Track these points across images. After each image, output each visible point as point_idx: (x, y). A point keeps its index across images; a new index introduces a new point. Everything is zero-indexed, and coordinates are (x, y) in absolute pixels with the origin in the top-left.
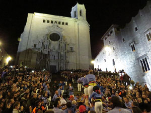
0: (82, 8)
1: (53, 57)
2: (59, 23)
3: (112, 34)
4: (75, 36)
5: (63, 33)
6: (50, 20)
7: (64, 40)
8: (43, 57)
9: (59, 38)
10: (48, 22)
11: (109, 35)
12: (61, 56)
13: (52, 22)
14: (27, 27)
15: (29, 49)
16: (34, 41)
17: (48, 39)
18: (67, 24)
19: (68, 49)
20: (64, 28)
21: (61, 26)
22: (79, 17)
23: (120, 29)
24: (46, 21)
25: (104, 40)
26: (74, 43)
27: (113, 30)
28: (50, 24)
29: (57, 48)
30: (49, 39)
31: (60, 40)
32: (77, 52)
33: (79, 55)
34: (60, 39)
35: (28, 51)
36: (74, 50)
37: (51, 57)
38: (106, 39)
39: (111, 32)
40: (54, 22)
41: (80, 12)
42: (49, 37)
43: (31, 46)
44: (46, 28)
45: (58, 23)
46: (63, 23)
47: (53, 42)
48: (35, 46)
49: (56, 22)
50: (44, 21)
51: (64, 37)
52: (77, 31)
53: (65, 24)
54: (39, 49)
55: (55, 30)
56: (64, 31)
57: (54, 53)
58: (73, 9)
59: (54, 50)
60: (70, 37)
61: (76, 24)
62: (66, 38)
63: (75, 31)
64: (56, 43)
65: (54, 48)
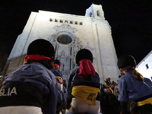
0: (99, 9)
1: (62, 66)
2: (71, 23)
4: (94, 39)
6: (59, 19)
7: (78, 43)
10: (56, 21)
13: (61, 21)
17: (54, 41)
18: (81, 24)
20: (78, 29)
24: (54, 20)
26: (93, 47)
30: (57, 41)
31: (72, 43)
32: (99, 59)
33: (102, 64)
34: (73, 41)
40: (64, 22)
42: (56, 39)
45: (69, 22)
47: (61, 45)
50: (51, 20)
51: (78, 39)
52: (95, 33)
53: (78, 23)
55: (65, 31)
56: (77, 32)
57: (63, 61)
58: (88, 11)
59: (63, 56)
60: (86, 40)
61: (94, 24)
62: (80, 40)
63: (93, 33)
64: (67, 46)
65: (63, 53)
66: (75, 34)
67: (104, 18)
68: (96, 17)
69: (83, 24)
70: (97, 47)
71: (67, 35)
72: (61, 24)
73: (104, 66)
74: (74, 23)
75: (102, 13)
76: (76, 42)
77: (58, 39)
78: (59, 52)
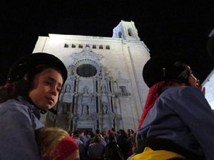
0: (130, 27)
1: (85, 108)
2: (94, 47)
4: (128, 67)
6: (77, 43)
7: (106, 75)
9: (95, 72)
10: (73, 46)
12: (102, 106)
13: (80, 47)
17: (73, 74)
18: (108, 48)
19: (116, 90)
20: (104, 54)
21: (97, 51)
24: (70, 46)
26: (127, 78)
29: (92, 89)
30: (76, 74)
31: (97, 75)
32: (136, 94)
34: (98, 73)
36: (129, 90)
37: (80, 109)
40: (84, 46)
42: (75, 71)
44: (70, 56)
45: (91, 47)
46: (101, 47)
47: (83, 79)
49: (87, 46)
50: (66, 46)
51: (105, 69)
52: (129, 58)
53: (104, 47)
55: (86, 59)
57: (86, 101)
58: (116, 30)
59: (85, 94)
60: (116, 69)
61: (125, 47)
62: (109, 70)
63: (125, 59)
64: (90, 79)
65: (85, 89)
66: (101, 62)
67: (139, 39)
68: (128, 38)
69: (111, 48)
70: (133, 78)
71: (90, 65)
72: (81, 49)
74: (98, 47)
75: (135, 31)
76: (103, 73)
77: (78, 70)
78: (80, 89)
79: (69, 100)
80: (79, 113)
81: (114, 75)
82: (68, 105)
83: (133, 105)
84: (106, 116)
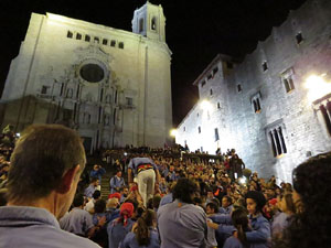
0: (156, 15)
1: (87, 116)
2: (105, 42)
3: (217, 75)
5: (112, 65)
6: (84, 33)
7: (114, 81)
8: (61, 116)
9: (102, 77)
10: (79, 37)
11: (210, 77)
12: (105, 117)
13: (87, 38)
14: (27, 45)
15: (30, 97)
16: (42, 78)
17: (76, 76)
18: (121, 46)
19: (121, 101)
20: (115, 55)
21: (107, 48)
22: (150, 33)
23: (235, 66)
24: (74, 36)
25: (200, 86)
26: (136, 89)
27: (220, 65)
28: (82, 43)
29: (96, 97)
30: (80, 77)
31: (103, 81)
33: (145, 116)
34: (105, 78)
35: (28, 102)
36: (135, 103)
37: (81, 117)
38: (204, 83)
39: (216, 71)
40: (92, 39)
41: (153, 22)
42: (78, 73)
43: (35, 89)
44: (74, 51)
45: (101, 41)
46: (113, 44)
47: (87, 83)
48: (45, 89)
49: (96, 39)
50: (70, 35)
51: (114, 75)
52: (143, 63)
53: (117, 44)
54: (54, 98)
55: (93, 58)
56: (114, 61)
57: (89, 109)
58: (138, 14)
59: (89, 102)
60: (126, 76)
61: (143, 47)
62: (118, 76)
63: (139, 64)
64: (95, 86)
65: (89, 97)
69: (125, 47)
70: (142, 90)
71: (97, 65)
72: (88, 43)
73: (148, 119)
74: (109, 43)
75: (162, 20)
76: (110, 81)
77: (81, 71)
78: (83, 95)
79: (71, 107)
80: (81, 121)
81: (123, 84)
82: (69, 112)
83: (136, 119)
84: (106, 127)
